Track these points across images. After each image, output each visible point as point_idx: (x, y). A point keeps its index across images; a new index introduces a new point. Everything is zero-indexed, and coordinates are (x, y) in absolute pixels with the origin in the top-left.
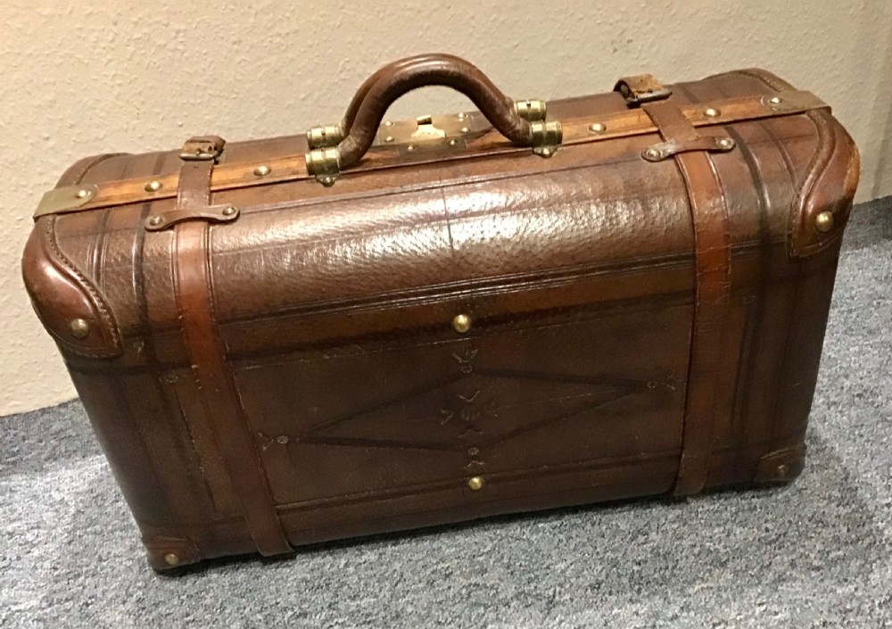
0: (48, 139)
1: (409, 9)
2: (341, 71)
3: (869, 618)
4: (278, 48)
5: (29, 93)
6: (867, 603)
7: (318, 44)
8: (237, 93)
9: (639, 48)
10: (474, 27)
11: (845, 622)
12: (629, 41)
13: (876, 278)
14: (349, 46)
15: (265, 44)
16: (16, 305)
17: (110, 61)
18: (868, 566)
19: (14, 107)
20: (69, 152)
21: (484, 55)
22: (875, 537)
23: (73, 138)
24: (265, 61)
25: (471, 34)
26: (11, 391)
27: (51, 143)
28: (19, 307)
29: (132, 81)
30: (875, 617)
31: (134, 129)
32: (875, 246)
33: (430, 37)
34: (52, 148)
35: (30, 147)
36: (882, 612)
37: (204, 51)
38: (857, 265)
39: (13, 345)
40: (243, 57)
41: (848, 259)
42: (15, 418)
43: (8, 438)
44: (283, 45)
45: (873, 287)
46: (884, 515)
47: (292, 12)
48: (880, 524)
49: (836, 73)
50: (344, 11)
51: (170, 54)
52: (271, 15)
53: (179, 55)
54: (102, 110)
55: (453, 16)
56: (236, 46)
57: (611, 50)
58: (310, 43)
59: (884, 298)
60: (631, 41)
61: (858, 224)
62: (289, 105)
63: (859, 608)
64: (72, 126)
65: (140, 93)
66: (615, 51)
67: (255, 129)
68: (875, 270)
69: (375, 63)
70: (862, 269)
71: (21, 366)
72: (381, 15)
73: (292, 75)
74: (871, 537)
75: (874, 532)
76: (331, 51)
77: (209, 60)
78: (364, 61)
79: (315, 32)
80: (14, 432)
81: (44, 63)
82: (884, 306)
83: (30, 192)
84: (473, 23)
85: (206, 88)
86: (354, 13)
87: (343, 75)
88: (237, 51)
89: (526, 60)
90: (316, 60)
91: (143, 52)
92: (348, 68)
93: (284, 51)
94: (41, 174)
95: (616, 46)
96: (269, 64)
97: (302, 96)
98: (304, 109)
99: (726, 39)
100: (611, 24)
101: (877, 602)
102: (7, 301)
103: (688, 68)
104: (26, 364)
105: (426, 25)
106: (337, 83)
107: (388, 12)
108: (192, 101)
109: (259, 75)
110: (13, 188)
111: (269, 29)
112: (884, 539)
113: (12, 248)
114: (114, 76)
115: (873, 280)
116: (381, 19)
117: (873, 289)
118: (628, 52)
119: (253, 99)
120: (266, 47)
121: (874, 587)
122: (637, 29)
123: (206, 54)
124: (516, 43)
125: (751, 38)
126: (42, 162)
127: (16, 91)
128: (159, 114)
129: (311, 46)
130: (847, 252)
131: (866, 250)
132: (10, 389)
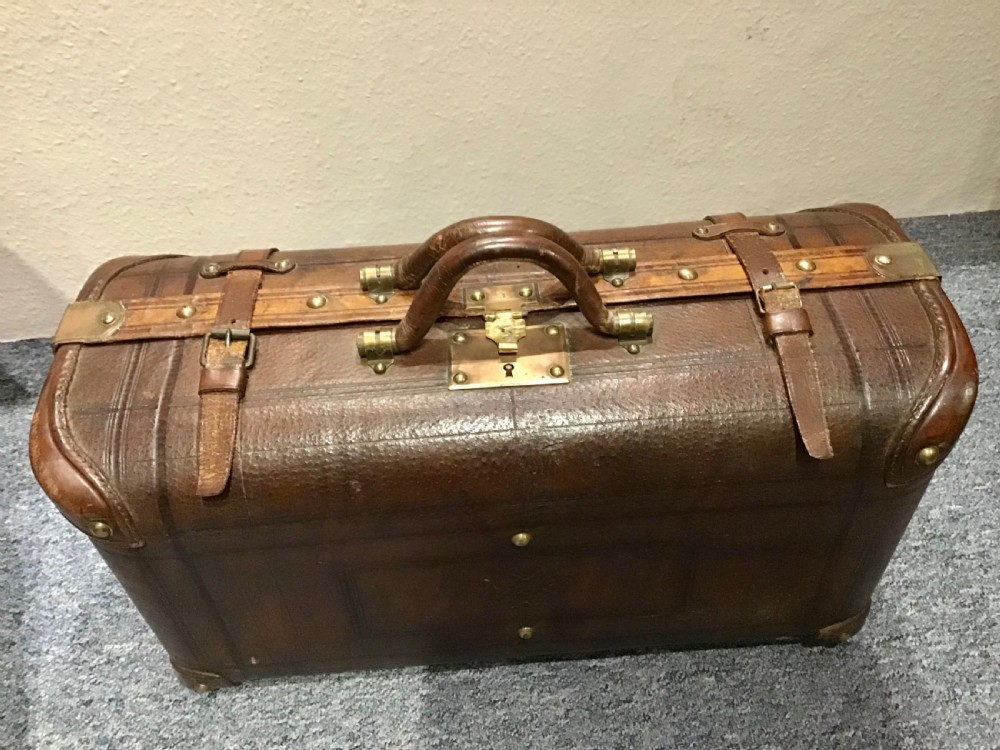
0: (174, 85)
2: (463, 40)
3: (865, 653)
4: (402, 14)
5: (160, 42)
6: (867, 640)
8: (357, 54)
9: (776, 37)
11: (841, 654)
12: (766, 29)
13: (983, 302)
15: (389, 9)
17: (238, 16)
18: (879, 604)
19: (144, 53)
20: (194, 98)
21: (611, 33)
22: (893, 578)
23: (199, 86)
24: (388, 25)
25: (600, 12)
27: (178, 88)
28: (139, 233)
29: (257, 37)
30: (870, 654)
31: (256, 81)
32: (994, 265)
33: (557, 12)
34: (178, 93)
35: (158, 91)
37: (329, 13)
38: (968, 284)
40: (367, 21)
41: (961, 276)
45: (976, 311)
46: (909, 557)
48: (903, 565)
49: (989, 77)
51: (295, 13)
53: (304, 14)
54: (227, 61)
56: (360, 10)
57: (746, 37)
58: (434, 11)
59: (983, 326)
60: (768, 29)
61: (985, 235)
62: (408, 69)
64: (198, 74)
65: (264, 49)
66: (750, 38)
67: (372, 89)
68: (985, 292)
69: (498, 34)
70: (971, 289)
73: (413, 40)
74: (890, 577)
75: (895, 573)
76: (454, 19)
77: (334, 21)
78: (487, 31)
81: (174, 15)
82: (981, 334)
83: (156, 131)
85: (328, 47)
87: (464, 44)
88: (361, 14)
89: (655, 40)
90: (438, 27)
91: (270, 9)
92: (470, 37)
93: (407, 17)
94: (166, 116)
95: (751, 33)
96: (392, 28)
97: (421, 61)
98: (422, 74)
99: (871, 34)
100: (749, 11)
101: (876, 640)
103: (827, 60)
106: (457, 51)
108: (314, 59)
109: (381, 38)
110: (140, 127)
112: (902, 580)
113: (136, 181)
114: (241, 30)
115: (979, 304)
117: (975, 314)
118: (763, 40)
119: (372, 61)
120: (389, 12)
121: (878, 626)
122: (775, 18)
123: (330, 15)
124: (645, 24)
125: (900, 35)
126: (167, 105)
127: (147, 39)
128: (281, 68)
129: (435, 14)
130: (963, 267)
131: (983, 267)
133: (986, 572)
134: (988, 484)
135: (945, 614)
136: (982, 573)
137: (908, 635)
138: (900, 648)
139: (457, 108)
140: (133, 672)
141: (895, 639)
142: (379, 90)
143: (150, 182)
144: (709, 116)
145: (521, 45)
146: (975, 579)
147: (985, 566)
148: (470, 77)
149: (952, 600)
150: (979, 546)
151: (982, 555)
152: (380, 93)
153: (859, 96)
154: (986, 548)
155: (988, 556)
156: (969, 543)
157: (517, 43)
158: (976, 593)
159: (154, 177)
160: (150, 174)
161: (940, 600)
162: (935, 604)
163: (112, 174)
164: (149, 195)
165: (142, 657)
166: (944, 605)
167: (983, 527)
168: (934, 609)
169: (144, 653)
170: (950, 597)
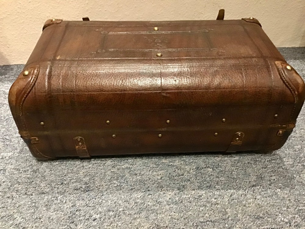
3: (263, 164)
6: (264, 160)
11: (255, 164)
16: (25, 29)
26: (21, 57)
28: (26, 30)
32: (301, 60)
36: (268, 163)
38: (293, 65)
39: (23, 42)
42: (22, 65)
43: (18, 71)
61: (298, 53)
63: (261, 161)
71: (25, 50)
80: (20, 69)
101: (267, 160)
102: (23, 28)
104: (27, 49)
113: (27, 11)
130: (292, 60)
131: (298, 61)
132: (21, 56)
133: (302, 142)
134: (302, 117)
135: (289, 153)
136: (301, 142)
137: (277, 159)
138: (275, 163)
140: (10, 161)
141: (273, 160)
143: (31, 12)
146: (299, 144)
147: (302, 140)
149: (292, 149)
150: (300, 134)
151: (301, 137)
154: (302, 135)
155: (303, 137)
156: (297, 133)
158: (300, 148)
159: (32, 10)
160: (31, 9)
161: (288, 149)
162: (286, 150)
163: (18, 8)
164: (30, 17)
165: (14, 157)
166: (289, 151)
167: (301, 129)
168: (286, 152)
169: (15, 156)
170: (291, 149)
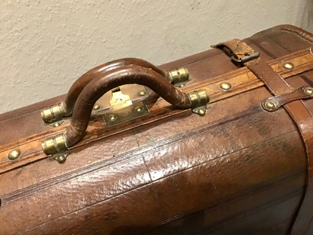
1: (89, 5)
2: (57, 43)
7: (40, 32)
9: (203, 6)
10: (124, 8)
14: (59, 29)
21: (131, 22)
24: (12, 46)
25: (123, 13)
44: (20, 36)
47: (21, 17)
50: (52, 12)
52: (9, 21)
55: (112, 5)
57: (191, 9)
58: (36, 32)
60: (200, 3)
66: (193, 9)
67: (14, 82)
69: (75, 36)
72: (74, 10)
76: (48, 34)
78: (69, 36)
79: (38, 26)
84: (123, 6)
86: (58, 12)
87: (58, 45)
89: (152, 20)
90: (41, 40)
92: (60, 41)
93: (22, 39)
95: (193, 6)
96: (14, 48)
97: (38, 60)
98: (40, 66)
103: (225, 11)
105: (99, 11)
106: (56, 50)
107: (77, 8)
109: (10, 55)
111: (9, 29)
116: (74, 13)
118: (198, 8)
119: (9, 68)
120: (10, 39)
124: (146, 13)
129: (37, 34)
139: (65, 78)
142: (19, 81)
144: (183, 48)
145: (89, 38)
148: (67, 61)
152: (19, 83)
153: (239, 23)
157: (86, 38)
